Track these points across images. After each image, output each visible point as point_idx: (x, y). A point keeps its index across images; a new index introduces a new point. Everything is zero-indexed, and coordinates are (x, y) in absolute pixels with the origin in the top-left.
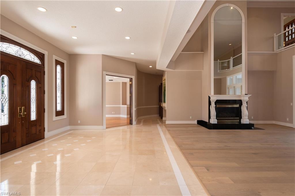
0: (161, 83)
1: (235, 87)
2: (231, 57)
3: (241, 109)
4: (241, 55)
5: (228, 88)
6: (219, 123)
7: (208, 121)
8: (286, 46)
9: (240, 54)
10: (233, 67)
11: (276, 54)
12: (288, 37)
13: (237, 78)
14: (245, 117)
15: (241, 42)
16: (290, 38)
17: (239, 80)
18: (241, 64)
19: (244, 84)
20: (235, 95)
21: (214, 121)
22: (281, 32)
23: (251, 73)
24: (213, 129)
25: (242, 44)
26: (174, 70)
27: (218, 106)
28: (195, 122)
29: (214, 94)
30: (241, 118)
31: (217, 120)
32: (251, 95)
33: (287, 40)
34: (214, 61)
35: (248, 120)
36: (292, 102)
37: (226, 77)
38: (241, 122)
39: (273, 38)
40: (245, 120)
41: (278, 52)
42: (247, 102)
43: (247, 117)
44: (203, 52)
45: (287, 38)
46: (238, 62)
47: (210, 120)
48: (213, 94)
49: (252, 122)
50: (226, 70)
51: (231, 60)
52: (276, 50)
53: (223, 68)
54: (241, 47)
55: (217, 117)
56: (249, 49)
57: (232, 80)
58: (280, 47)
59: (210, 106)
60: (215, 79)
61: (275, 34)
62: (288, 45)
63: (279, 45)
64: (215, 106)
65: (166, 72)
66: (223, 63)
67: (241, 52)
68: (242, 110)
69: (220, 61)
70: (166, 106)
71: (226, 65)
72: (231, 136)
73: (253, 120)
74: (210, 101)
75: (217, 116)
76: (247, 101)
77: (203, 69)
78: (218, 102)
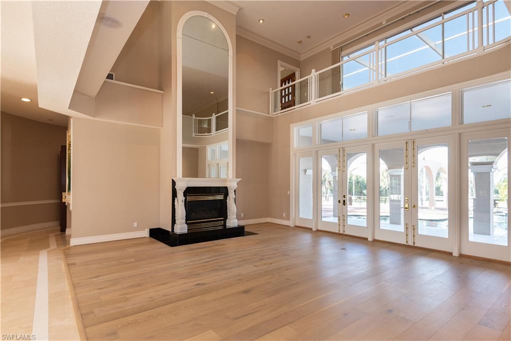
0: (62, 146)
1: (218, 164)
2: (214, 114)
3: (226, 203)
4: (227, 113)
5: (209, 165)
6: (190, 231)
7: (170, 230)
8: (282, 109)
9: (225, 112)
10: (217, 130)
11: (272, 119)
12: (285, 97)
13: (222, 149)
14: (232, 216)
15: (228, 94)
16: (287, 101)
17: (224, 154)
18: (227, 127)
19: (231, 160)
20: (218, 178)
21: (181, 228)
22: (277, 88)
23: (240, 144)
24: (179, 245)
25: (228, 96)
26: (94, 117)
27: (189, 199)
28: (146, 233)
29: (183, 177)
30: (226, 217)
31: (187, 226)
32: (240, 179)
33: (283, 102)
34: (183, 114)
35: (236, 220)
36: (289, 190)
37: (206, 147)
38: (227, 225)
39: (268, 93)
40: (232, 222)
41: (274, 116)
42: (235, 191)
43: (235, 216)
44: (163, 91)
45: (283, 99)
46: (222, 123)
47: (175, 226)
48: (181, 176)
49: (242, 223)
50: (206, 134)
51: (214, 118)
52: (272, 114)
53: (201, 130)
54: (227, 100)
55: (186, 220)
56: (238, 103)
57: (214, 152)
58: (276, 109)
59: (175, 199)
60: (183, 148)
61: (271, 89)
62: (285, 108)
63: (276, 107)
64: (184, 198)
65: (72, 119)
66: (200, 122)
67: (228, 109)
68: (228, 204)
69: (196, 117)
70: (71, 203)
71: (206, 126)
72: (209, 256)
73: (243, 219)
74: (175, 189)
75: (188, 218)
76: (235, 188)
77: (162, 126)
78: (189, 191)
